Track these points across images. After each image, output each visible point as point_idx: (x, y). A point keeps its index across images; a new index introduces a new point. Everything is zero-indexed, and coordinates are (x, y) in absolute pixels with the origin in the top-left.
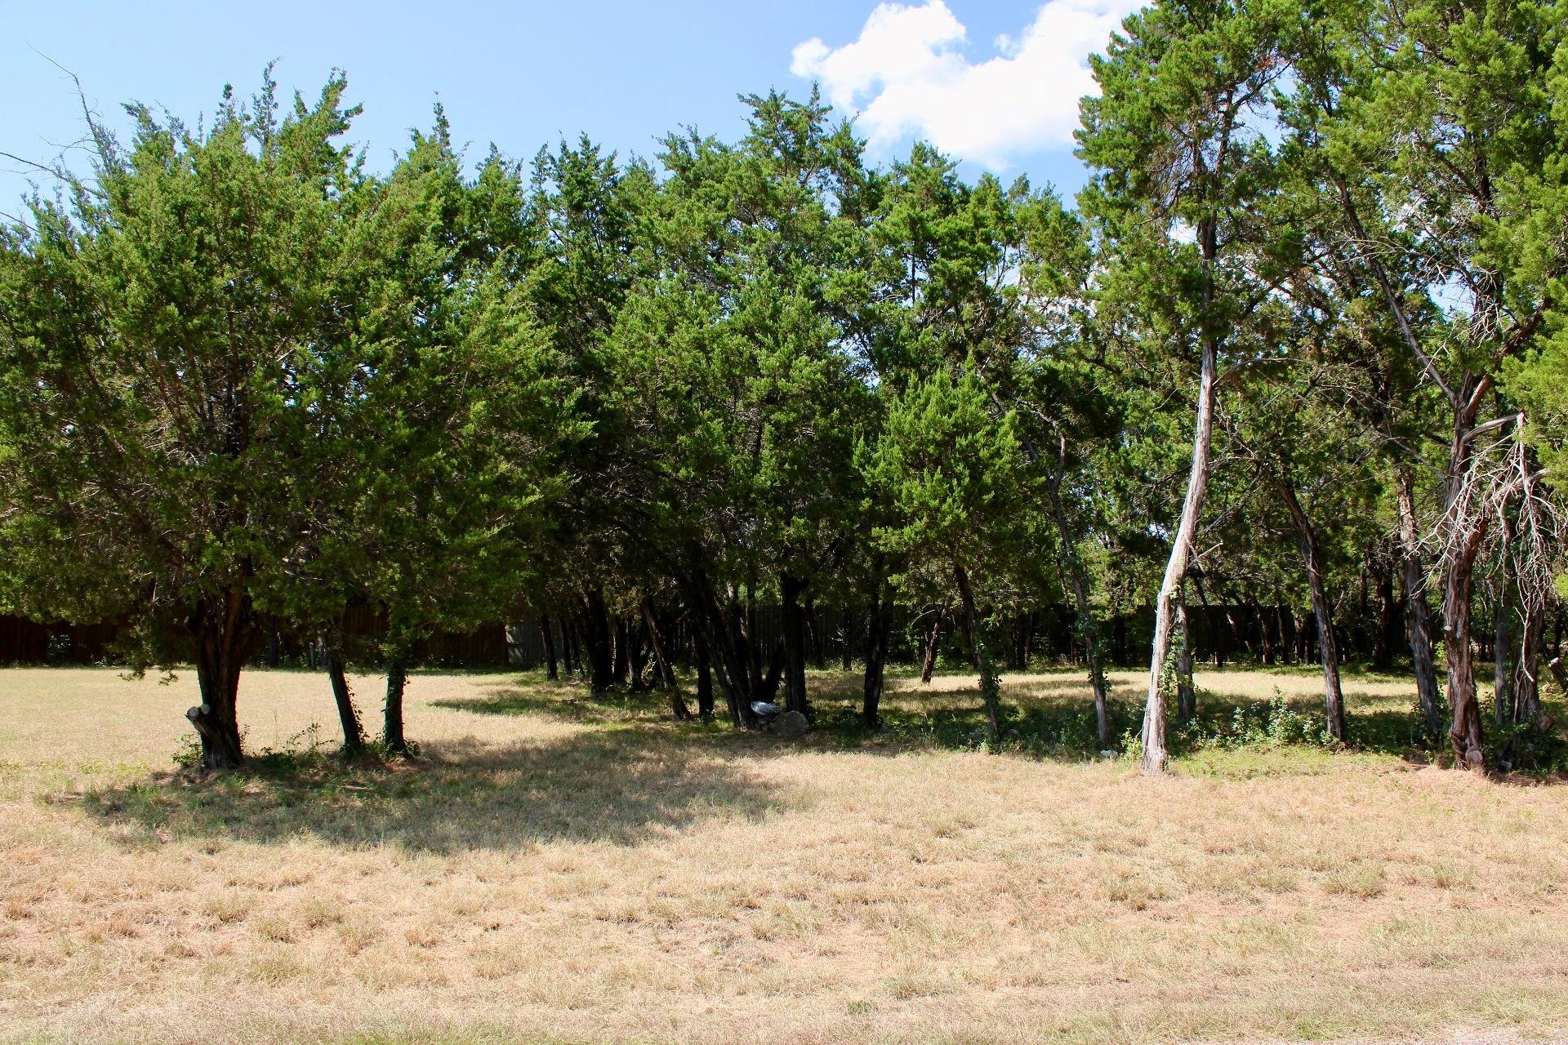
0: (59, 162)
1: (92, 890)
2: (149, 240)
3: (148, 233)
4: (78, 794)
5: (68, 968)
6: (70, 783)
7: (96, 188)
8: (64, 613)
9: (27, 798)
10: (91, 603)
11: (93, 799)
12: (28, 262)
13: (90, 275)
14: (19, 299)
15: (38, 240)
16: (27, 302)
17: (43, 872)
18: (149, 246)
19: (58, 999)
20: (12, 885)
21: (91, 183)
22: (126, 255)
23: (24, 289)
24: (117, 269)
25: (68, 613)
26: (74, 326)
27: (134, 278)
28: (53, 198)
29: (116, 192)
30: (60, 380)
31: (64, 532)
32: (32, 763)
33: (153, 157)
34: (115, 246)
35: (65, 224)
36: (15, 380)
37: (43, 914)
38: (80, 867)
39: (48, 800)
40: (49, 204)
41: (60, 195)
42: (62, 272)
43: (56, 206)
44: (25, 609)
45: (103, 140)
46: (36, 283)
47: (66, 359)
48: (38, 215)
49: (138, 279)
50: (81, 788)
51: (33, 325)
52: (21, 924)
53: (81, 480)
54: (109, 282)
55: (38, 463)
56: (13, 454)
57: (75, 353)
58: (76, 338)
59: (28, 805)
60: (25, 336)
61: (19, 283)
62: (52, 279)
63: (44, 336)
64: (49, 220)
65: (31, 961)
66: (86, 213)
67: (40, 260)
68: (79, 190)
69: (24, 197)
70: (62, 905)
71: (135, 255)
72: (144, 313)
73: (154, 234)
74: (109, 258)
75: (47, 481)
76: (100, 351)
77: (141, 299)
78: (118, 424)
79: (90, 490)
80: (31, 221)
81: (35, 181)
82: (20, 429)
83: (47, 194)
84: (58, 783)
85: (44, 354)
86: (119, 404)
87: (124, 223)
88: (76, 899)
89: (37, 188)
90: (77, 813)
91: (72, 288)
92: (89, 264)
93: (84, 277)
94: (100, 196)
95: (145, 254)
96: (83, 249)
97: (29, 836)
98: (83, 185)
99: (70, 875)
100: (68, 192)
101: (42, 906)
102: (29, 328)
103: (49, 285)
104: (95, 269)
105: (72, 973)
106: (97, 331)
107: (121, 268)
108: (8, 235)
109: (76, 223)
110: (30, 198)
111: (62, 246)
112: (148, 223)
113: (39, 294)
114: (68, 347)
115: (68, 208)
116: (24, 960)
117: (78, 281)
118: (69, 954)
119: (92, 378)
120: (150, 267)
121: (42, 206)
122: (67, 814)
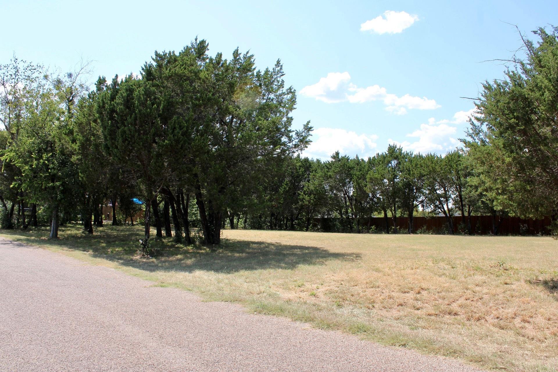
0: (514, 57)
1: (552, 317)
2: (551, 75)
3: (550, 72)
4: (540, 281)
5: (547, 344)
6: (537, 277)
7: (529, 62)
8: (531, 216)
9: (522, 280)
10: (541, 212)
11: (546, 283)
12: (509, 93)
13: (531, 93)
14: (507, 107)
15: (511, 85)
16: (510, 107)
17: (532, 307)
18: (551, 77)
19: (545, 355)
20: (522, 310)
21: (526, 61)
22: (543, 82)
23: (509, 103)
24: (540, 89)
25: (532, 215)
26: (527, 112)
27: (546, 90)
28: (514, 69)
29: (537, 61)
30: (524, 133)
31: (530, 187)
32: (521, 269)
33: (548, 44)
34: (538, 81)
35: (520, 77)
36: (509, 135)
37: (534, 322)
38: (545, 307)
39: (530, 282)
40: (513, 72)
41: (516, 68)
42: (521, 95)
43: (515, 72)
44: (519, 215)
45: (529, 45)
46: (513, 100)
47: (525, 124)
48: (510, 77)
49: (548, 90)
50: (541, 279)
51: (513, 115)
52: (527, 325)
53: (534, 167)
54: (538, 94)
55: (519, 163)
56: (511, 160)
57: (528, 122)
58: (528, 117)
59: (523, 283)
60: (511, 119)
61: (507, 101)
62: (518, 97)
63: (517, 118)
64: (514, 77)
65: (533, 339)
66: (526, 71)
67: (513, 91)
68: (523, 65)
69: (505, 72)
70: (540, 320)
71: (546, 82)
72: (552, 103)
73: (552, 72)
74: (536, 85)
75: (522, 169)
76: (537, 120)
77: (550, 98)
78: (546, 145)
79: (537, 170)
80: (508, 80)
81: (507, 65)
82: (512, 152)
83: (512, 68)
84: (532, 276)
85: (517, 124)
86: (546, 138)
87: (541, 71)
88: (545, 319)
89: (508, 68)
90: (541, 287)
91: (525, 99)
92: (530, 89)
93: (529, 94)
94: (530, 65)
95: (550, 81)
96: (527, 84)
97: (525, 294)
98: (524, 62)
99: (542, 309)
100: (519, 66)
101: (534, 319)
102: (511, 116)
103: (517, 100)
104: (532, 91)
105: (549, 346)
106: (535, 113)
107: (542, 88)
108: (502, 86)
109: (524, 76)
110: (507, 72)
111: (520, 85)
112: (549, 69)
113: (514, 104)
114: (526, 120)
115: (520, 71)
116: (530, 338)
117: (527, 96)
118: (546, 339)
119: (535, 130)
120: (552, 85)
121: (511, 73)
122: (538, 288)
